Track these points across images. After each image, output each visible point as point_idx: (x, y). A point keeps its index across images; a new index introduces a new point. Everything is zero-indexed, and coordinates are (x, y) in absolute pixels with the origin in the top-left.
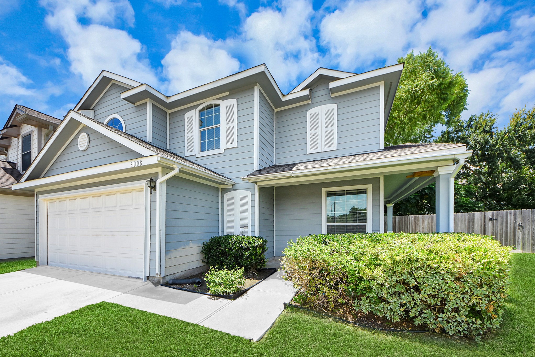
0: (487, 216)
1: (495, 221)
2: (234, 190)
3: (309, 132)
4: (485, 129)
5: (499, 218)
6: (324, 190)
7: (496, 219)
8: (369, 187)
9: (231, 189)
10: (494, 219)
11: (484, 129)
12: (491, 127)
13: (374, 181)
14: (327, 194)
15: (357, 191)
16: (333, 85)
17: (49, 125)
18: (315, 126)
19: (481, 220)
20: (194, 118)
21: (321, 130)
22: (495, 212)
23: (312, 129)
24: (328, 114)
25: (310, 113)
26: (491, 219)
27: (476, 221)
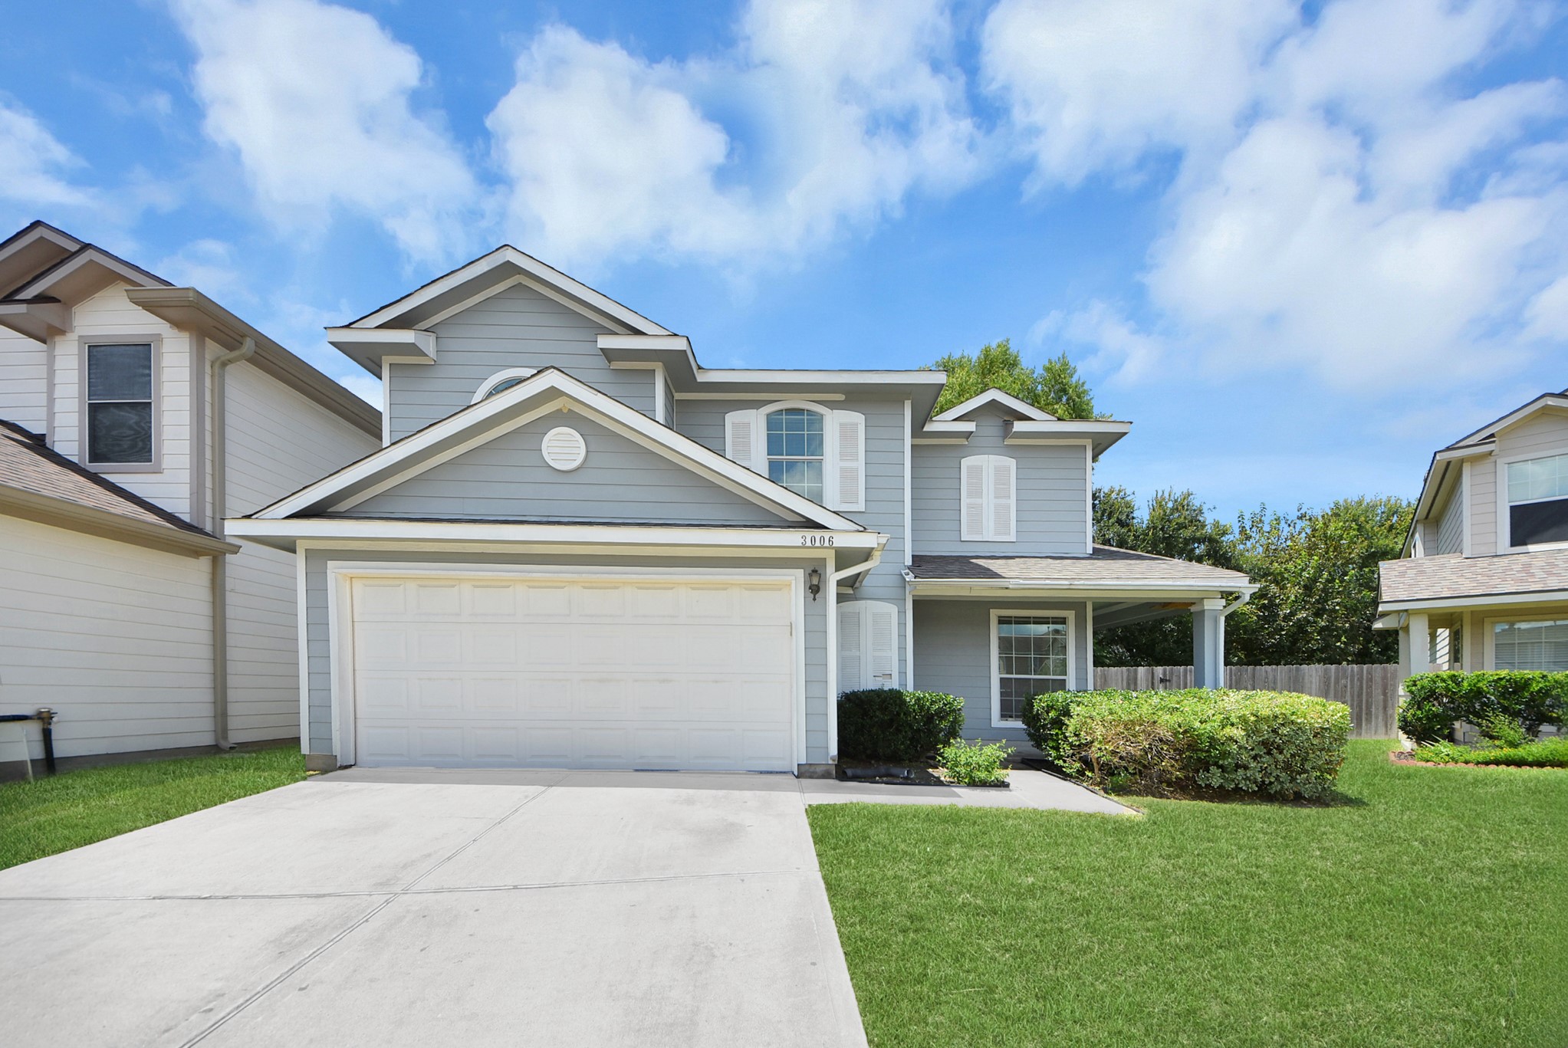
0: (1156, 675)
1: (1168, 683)
2: (856, 599)
3: (965, 501)
4: (1120, 517)
5: (1174, 679)
6: (994, 614)
7: (1169, 681)
8: (1070, 615)
9: (850, 596)
10: (1166, 680)
11: (1118, 518)
12: (1128, 516)
13: (1078, 606)
14: (999, 620)
15: (1051, 620)
16: (1019, 426)
17: (243, 336)
18: (976, 492)
19: (1147, 680)
20: (753, 426)
21: (988, 501)
22: (1168, 668)
23: (970, 495)
24: (1000, 473)
25: (966, 462)
26: (1162, 681)
27: (1139, 682)
